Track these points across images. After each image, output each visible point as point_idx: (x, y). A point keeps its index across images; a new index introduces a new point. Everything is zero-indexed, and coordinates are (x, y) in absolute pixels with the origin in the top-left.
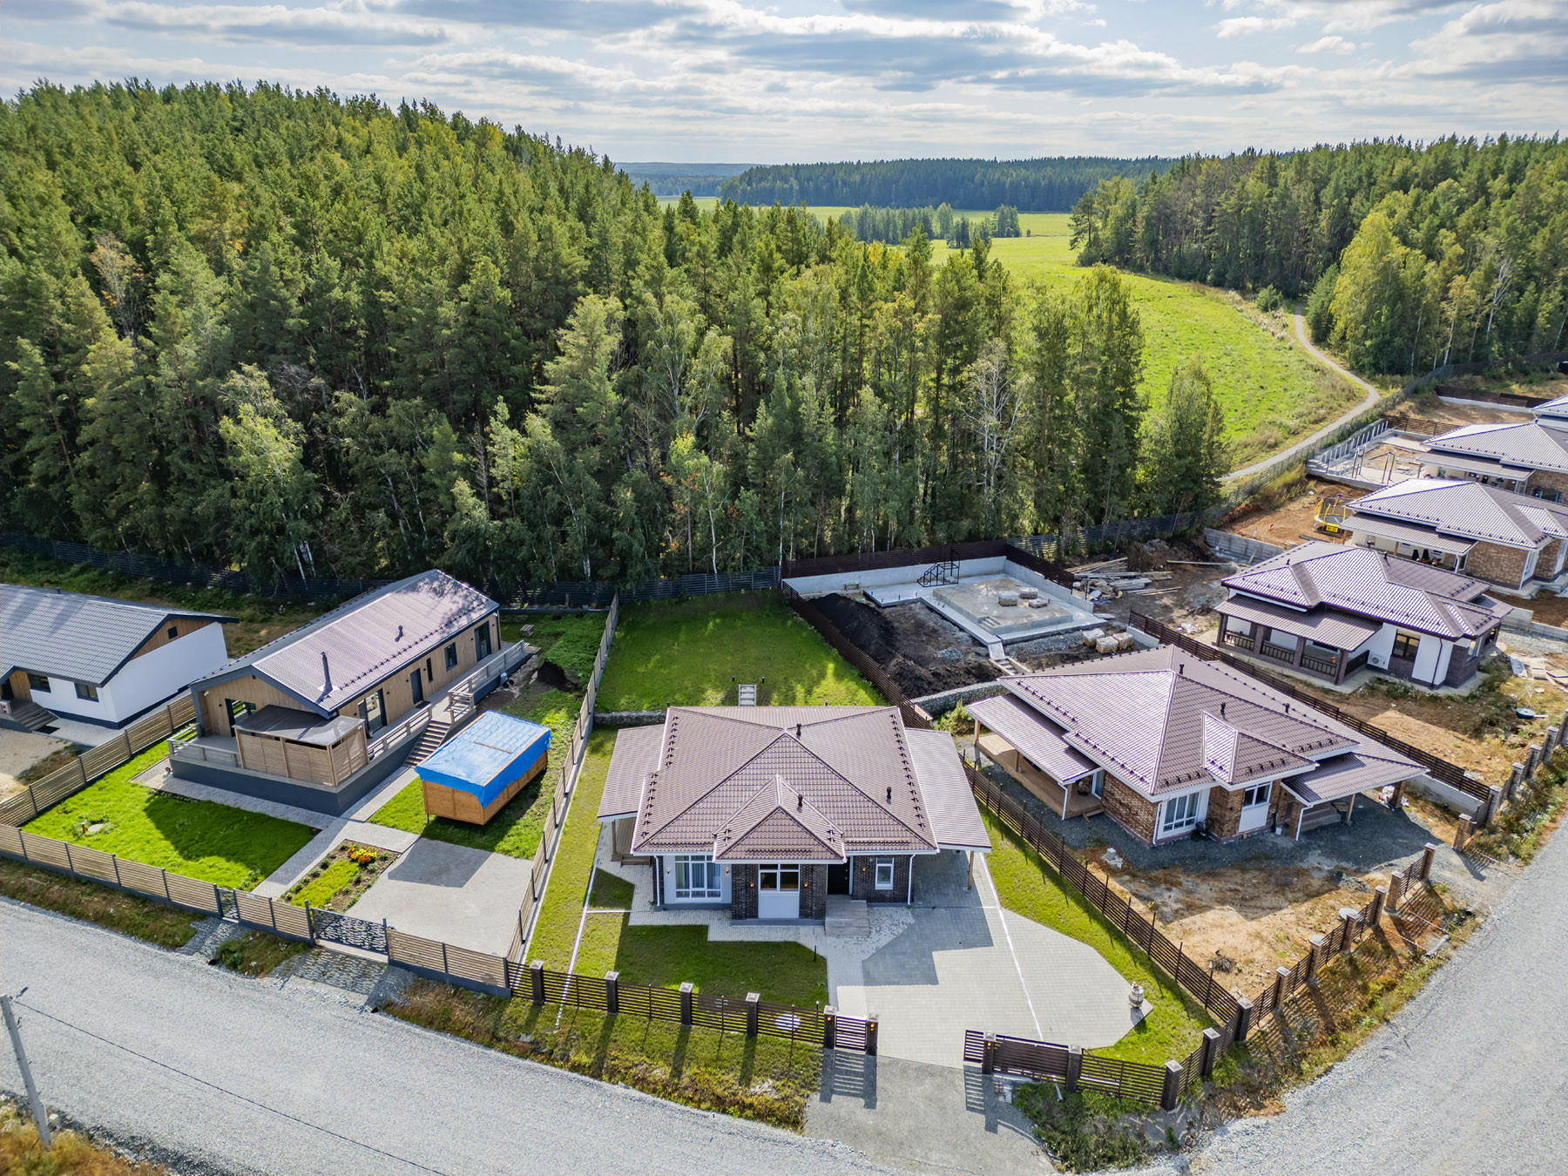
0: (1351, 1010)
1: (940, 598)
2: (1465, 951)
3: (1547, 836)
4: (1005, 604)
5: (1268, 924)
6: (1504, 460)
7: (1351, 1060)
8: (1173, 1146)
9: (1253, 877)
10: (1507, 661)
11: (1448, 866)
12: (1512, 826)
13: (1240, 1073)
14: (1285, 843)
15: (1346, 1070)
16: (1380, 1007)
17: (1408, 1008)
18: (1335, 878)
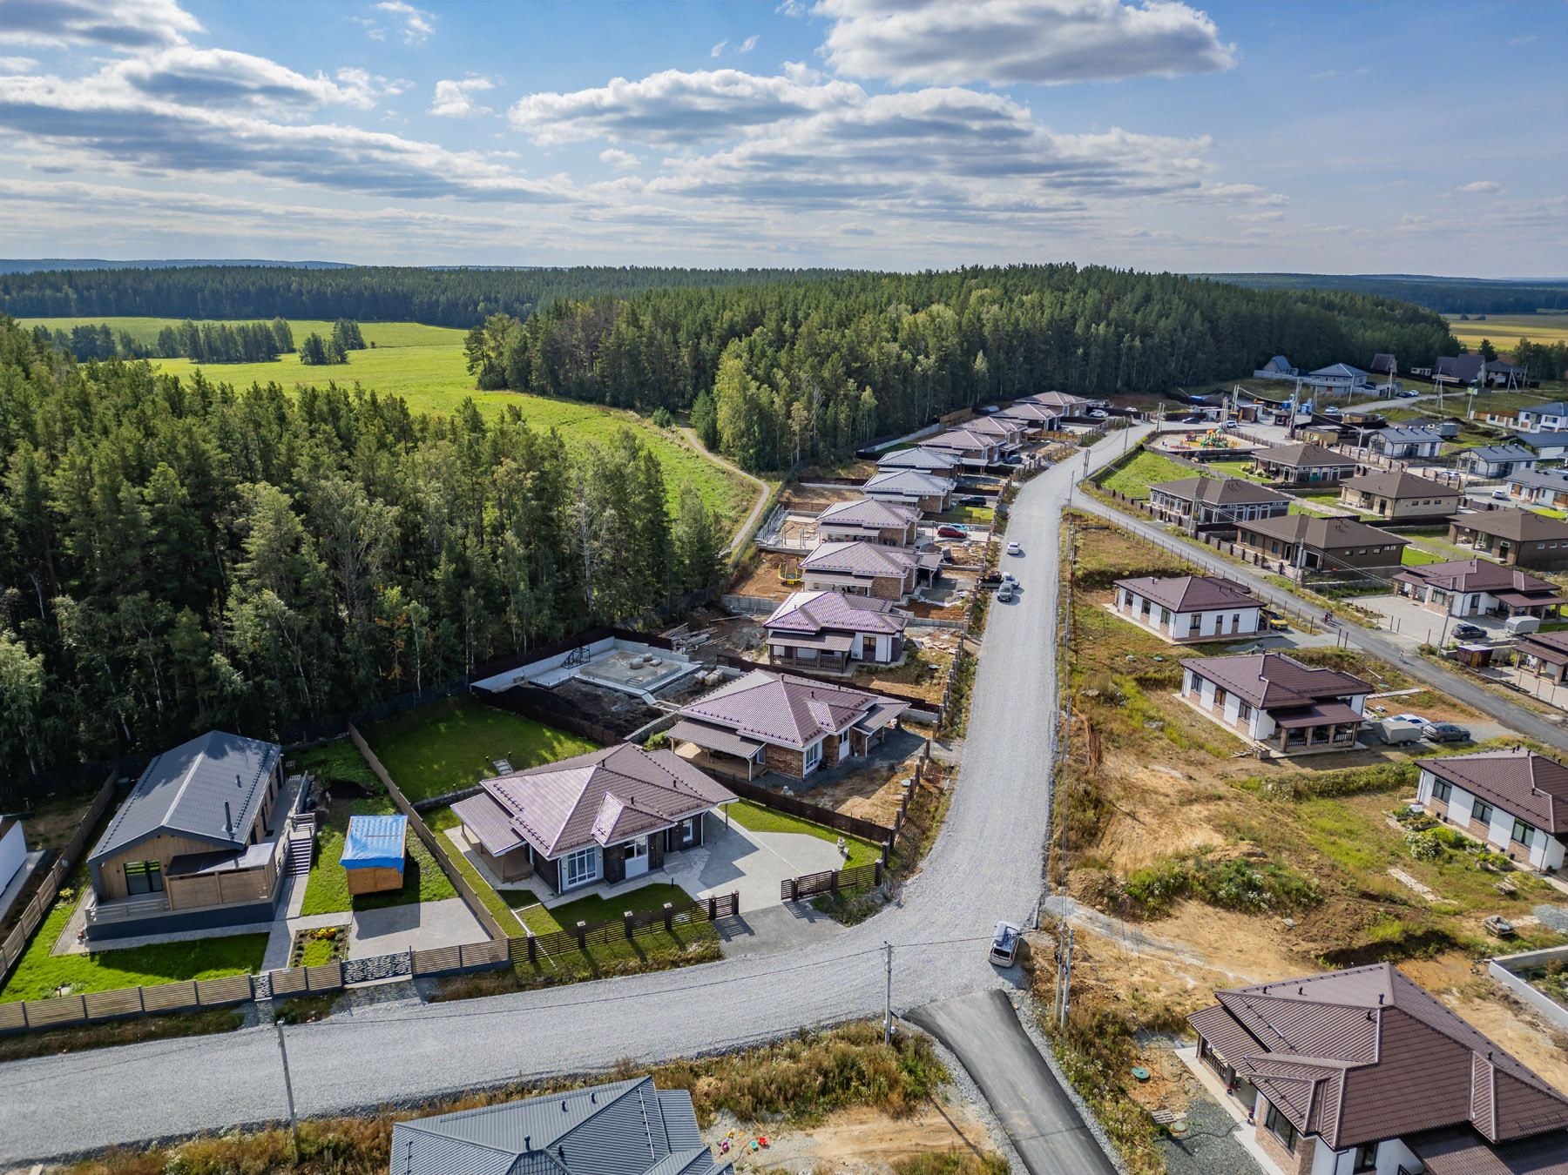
0: (928, 822)
1: (588, 674)
2: (958, 783)
3: (968, 724)
4: (633, 667)
5: (875, 798)
6: (864, 524)
7: (937, 841)
8: (887, 900)
9: (856, 780)
10: (912, 642)
11: (935, 749)
12: (952, 723)
13: (899, 861)
14: (861, 759)
15: (938, 845)
16: (938, 818)
17: (948, 813)
18: (892, 770)
